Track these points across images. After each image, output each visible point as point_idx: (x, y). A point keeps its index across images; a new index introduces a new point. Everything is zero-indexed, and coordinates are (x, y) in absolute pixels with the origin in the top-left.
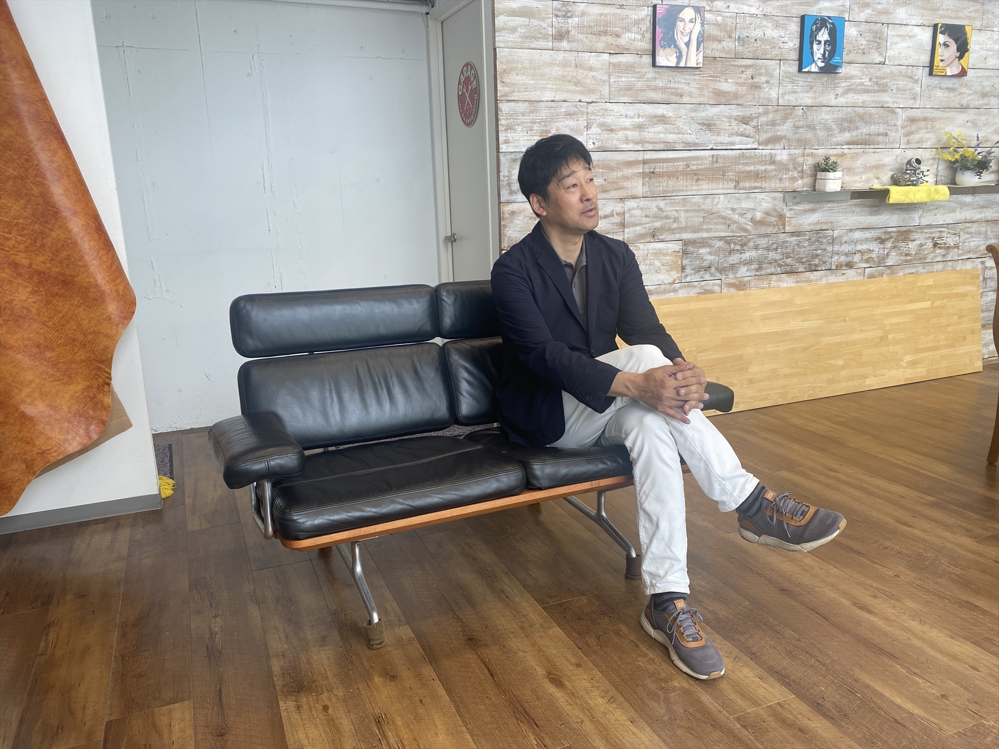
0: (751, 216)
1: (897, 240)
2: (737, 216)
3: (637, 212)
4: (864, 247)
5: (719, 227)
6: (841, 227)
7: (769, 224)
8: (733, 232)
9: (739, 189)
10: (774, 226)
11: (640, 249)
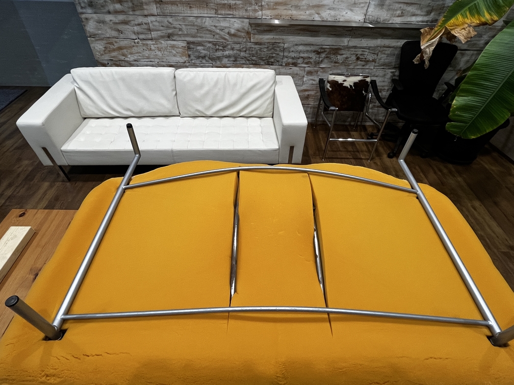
0: (227, 31)
1: (329, 53)
2: (218, 31)
3: (157, 24)
4: (305, 55)
5: (208, 36)
6: (290, 42)
7: (240, 37)
8: (217, 39)
9: (218, 14)
10: (243, 38)
11: (162, 43)
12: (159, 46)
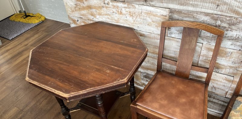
11: (135, 8)
12: (132, 10)
